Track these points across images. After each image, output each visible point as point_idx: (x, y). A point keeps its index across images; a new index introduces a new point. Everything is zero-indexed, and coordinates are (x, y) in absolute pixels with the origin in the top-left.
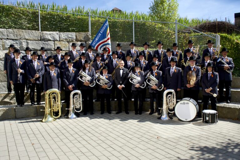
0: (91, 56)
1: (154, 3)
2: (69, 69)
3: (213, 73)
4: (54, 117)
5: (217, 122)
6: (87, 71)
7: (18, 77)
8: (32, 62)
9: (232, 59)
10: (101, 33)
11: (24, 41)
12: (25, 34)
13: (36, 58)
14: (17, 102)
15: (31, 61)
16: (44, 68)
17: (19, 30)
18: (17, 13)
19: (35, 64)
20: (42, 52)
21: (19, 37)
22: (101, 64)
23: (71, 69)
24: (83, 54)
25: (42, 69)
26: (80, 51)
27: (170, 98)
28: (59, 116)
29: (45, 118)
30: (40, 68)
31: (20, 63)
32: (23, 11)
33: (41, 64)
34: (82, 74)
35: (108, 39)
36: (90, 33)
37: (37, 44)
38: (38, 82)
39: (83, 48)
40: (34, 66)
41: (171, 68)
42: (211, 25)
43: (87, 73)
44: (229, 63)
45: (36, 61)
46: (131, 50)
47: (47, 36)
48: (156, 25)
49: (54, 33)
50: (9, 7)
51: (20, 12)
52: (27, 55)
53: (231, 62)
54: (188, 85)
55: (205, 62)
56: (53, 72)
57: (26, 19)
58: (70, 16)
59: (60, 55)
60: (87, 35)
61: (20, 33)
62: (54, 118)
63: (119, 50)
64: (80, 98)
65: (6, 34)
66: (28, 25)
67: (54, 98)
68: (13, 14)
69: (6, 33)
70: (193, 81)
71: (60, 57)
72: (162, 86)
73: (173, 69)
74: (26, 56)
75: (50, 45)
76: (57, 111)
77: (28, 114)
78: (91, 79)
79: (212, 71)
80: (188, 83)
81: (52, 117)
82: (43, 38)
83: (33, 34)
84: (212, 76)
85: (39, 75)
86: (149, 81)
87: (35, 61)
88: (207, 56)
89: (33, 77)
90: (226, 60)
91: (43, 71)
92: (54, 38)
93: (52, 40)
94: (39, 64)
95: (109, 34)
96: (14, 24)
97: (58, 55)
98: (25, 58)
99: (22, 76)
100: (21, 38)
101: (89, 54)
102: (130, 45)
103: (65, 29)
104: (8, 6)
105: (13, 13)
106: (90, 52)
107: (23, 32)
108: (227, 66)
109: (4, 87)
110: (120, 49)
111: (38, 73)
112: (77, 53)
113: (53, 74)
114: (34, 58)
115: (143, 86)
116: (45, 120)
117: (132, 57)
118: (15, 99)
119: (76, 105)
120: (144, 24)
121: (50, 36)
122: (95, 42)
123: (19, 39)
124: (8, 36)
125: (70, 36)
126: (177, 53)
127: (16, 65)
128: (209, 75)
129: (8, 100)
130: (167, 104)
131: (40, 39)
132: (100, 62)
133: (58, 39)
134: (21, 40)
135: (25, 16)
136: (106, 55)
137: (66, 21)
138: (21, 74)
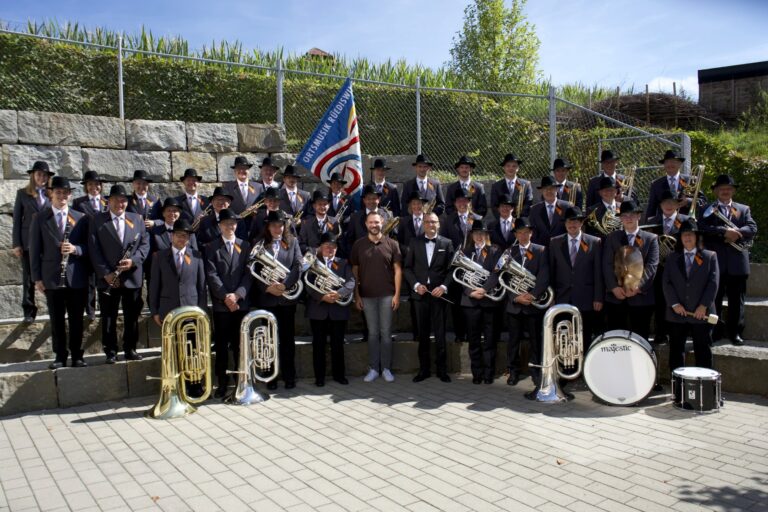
0: (293, 199)
1: (463, 36)
2: (225, 241)
3: (699, 251)
4: (191, 399)
5: (722, 404)
6: (276, 249)
7: (61, 270)
8: (110, 219)
9: (747, 207)
10: (329, 123)
11: (74, 151)
12: (76, 126)
13: (123, 208)
14: (55, 351)
15: (106, 217)
16: (148, 238)
17: (57, 114)
18: (46, 61)
19: (118, 224)
20: (137, 186)
21: (57, 138)
22: (330, 226)
23: (231, 240)
24: (271, 191)
25: (141, 242)
26: (262, 182)
27: (564, 332)
28: (204, 398)
29: (162, 404)
30: (137, 237)
31: (68, 224)
32: (65, 55)
33: (139, 224)
34: (263, 257)
35: (354, 141)
36: (281, 125)
37: (115, 159)
38: (129, 284)
39: (271, 175)
40: (115, 232)
41: (570, 238)
42: (631, 104)
43: (276, 253)
44: (740, 221)
45: (123, 216)
46: (418, 180)
47: (146, 135)
48: (482, 102)
49: (171, 124)
50: (21, 40)
51: (56, 57)
52: (91, 197)
53: (746, 218)
54: (617, 292)
55: (664, 217)
56: (183, 251)
57: (77, 81)
58: (215, 71)
59: (196, 195)
60: (275, 133)
61: (61, 125)
62: (190, 403)
63: (381, 180)
64: (271, 336)
65: (14, 125)
66: (83, 100)
67: (191, 336)
68: (35, 61)
69: (15, 122)
70: (635, 277)
71: (194, 203)
72: (549, 295)
73: (576, 239)
74: (86, 199)
75: (158, 163)
76: (200, 379)
77: (98, 392)
78: (287, 273)
79: (697, 245)
80: (620, 282)
81: (182, 399)
82: (133, 140)
83: (102, 128)
84: (700, 262)
85: (133, 263)
86: (507, 278)
87: (119, 215)
88: (668, 200)
89: (113, 270)
90: (730, 212)
91: (146, 249)
92: (169, 140)
93: (164, 147)
94: (132, 226)
95: (356, 126)
96: (36, 96)
97: (188, 196)
98: (83, 205)
99: (73, 265)
100: (64, 140)
101: (288, 191)
102: (414, 165)
103: (199, 111)
104: (17, 36)
105: (33, 60)
106: (292, 187)
107: (69, 120)
108: (734, 229)
109: (6, 300)
110: (382, 176)
111: (128, 253)
112: (253, 191)
113: (181, 260)
114: (115, 207)
115: (497, 295)
116: (161, 410)
117: (425, 201)
118: (49, 340)
119: (260, 360)
120: (446, 101)
121: (158, 134)
122: (313, 149)
123: (57, 142)
124: (20, 132)
125: (222, 136)
126: (568, 191)
127: (56, 229)
128: (686, 257)
129: (25, 343)
130: (556, 351)
131: (124, 143)
132: (327, 220)
133: (183, 145)
134: (63, 148)
135: (72, 71)
136: (339, 195)
137: (202, 86)
138: (73, 257)
